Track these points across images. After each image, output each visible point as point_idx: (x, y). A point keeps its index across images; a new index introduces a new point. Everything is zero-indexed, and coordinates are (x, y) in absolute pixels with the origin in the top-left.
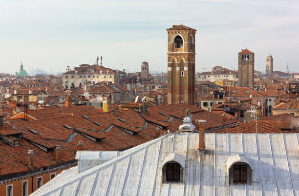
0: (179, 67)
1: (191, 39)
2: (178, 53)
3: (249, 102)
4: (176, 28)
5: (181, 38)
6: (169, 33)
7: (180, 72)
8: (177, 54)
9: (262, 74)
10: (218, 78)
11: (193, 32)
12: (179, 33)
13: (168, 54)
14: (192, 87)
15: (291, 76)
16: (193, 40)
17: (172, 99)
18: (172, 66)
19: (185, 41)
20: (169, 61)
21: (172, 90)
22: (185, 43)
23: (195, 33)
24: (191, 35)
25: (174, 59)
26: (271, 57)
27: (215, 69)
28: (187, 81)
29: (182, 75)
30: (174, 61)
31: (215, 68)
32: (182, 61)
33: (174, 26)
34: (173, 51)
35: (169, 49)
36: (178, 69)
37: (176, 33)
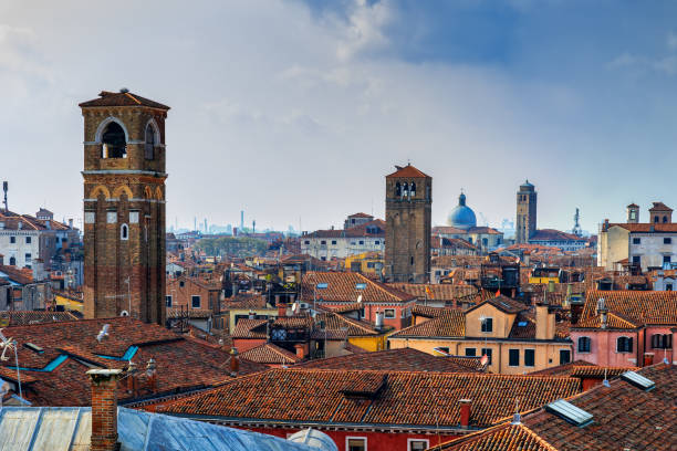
0: (115, 214)
1: (151, 131)
2: (114, 172)
3: (355, 315)
4: (108, 100)
5: (122, 131)
6: (86, 114)
7: (118, 229)
8: (109, 174)
9: (506, 237)
10: (358, 246)
11: (157, 113)
12: (116, 114)
13: (85, 175)
14: (153, 272)
15: (587, 244)
16: (158, 135)
17: (96, 304)
18: (96, 212)
19: (131, 139)
20: (87, 195)
21: (96, 280)
22: (131, 143)
23: (165, 116)
24: (152, 121)
25: (101, 191)
26: (531, 188)
27: (354, 221)
28: (137, 254)
29: (125, 236)
30: (101, 196)
31: (352, 220)
32: (123, 197)
33: (104, 94)
34: (97, 166)
35: (86, 160)
36: (112, 218)
37: (107, 114)
